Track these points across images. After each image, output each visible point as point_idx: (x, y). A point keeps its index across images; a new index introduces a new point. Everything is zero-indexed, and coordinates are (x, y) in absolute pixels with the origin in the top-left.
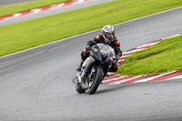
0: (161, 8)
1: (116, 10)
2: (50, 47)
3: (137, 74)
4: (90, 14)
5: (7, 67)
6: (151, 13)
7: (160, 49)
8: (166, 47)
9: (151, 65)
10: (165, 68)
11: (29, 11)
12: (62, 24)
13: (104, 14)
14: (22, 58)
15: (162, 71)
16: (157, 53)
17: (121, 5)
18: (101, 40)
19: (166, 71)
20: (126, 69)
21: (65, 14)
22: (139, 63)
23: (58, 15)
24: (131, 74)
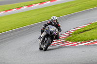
0: (91, 6)
1: (67, 7)
2: (32, 27)
3: (78, 41)
4: (53, 9)
6: (86, 9)
7: (90, 28)
8: (94, 27)
9: (86, 36)
10: (93, 38)
11: (21, 7)
13: (60, 9)
14: (17, 32)
15: (91, 40)
16: (89, 30)
17: (70, 5)
18: (50, 24)
19: (93, 40)
20: (72, 38)
21: (40, 9)
22: (79, 35)
24: (75, 41)
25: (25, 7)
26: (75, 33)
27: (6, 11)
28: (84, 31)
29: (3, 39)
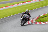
1: (37, 5)
4: (30, 6)
5: (8, 20)
9: (46, 19)
11: (13, 5)
12: (22, 8)
14: (12, 17)
17: (38, 3)
21: (23, 6)
23: (21, 6)
24: (40, 22)
25: (16, 5)
26: (40, 18)
27: (6, 7)
28: (45, 17)
29: (5, 20)
